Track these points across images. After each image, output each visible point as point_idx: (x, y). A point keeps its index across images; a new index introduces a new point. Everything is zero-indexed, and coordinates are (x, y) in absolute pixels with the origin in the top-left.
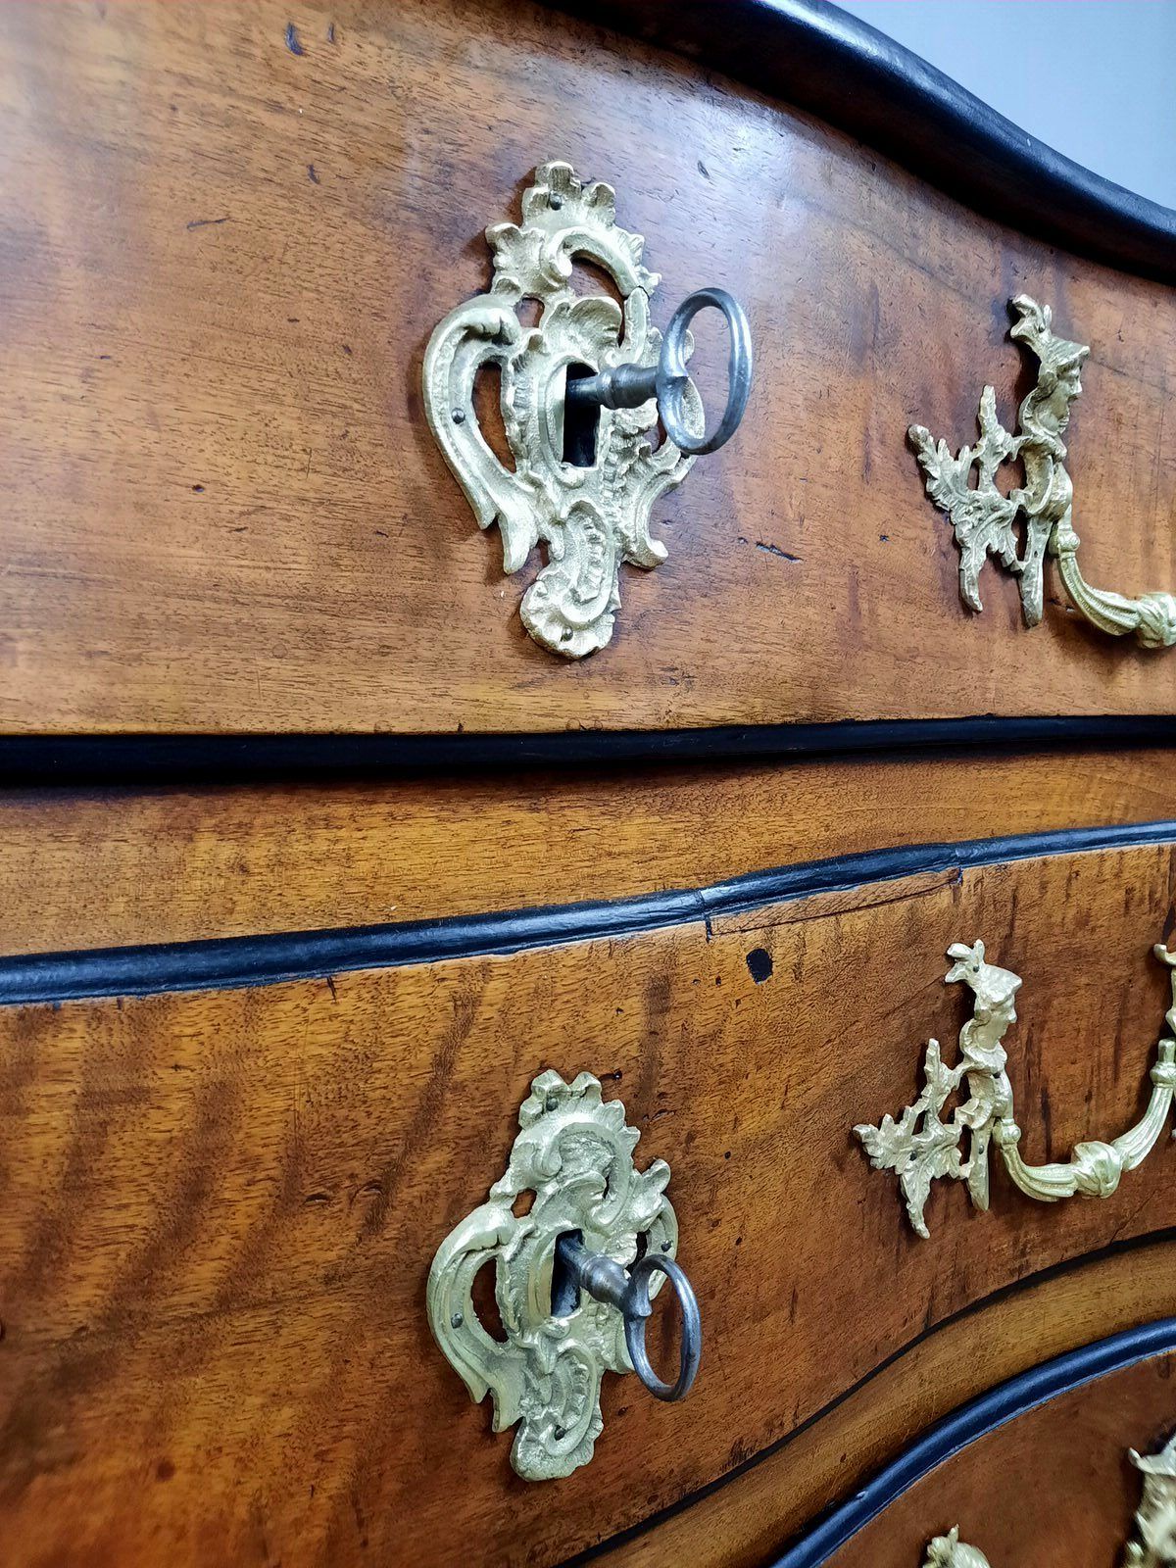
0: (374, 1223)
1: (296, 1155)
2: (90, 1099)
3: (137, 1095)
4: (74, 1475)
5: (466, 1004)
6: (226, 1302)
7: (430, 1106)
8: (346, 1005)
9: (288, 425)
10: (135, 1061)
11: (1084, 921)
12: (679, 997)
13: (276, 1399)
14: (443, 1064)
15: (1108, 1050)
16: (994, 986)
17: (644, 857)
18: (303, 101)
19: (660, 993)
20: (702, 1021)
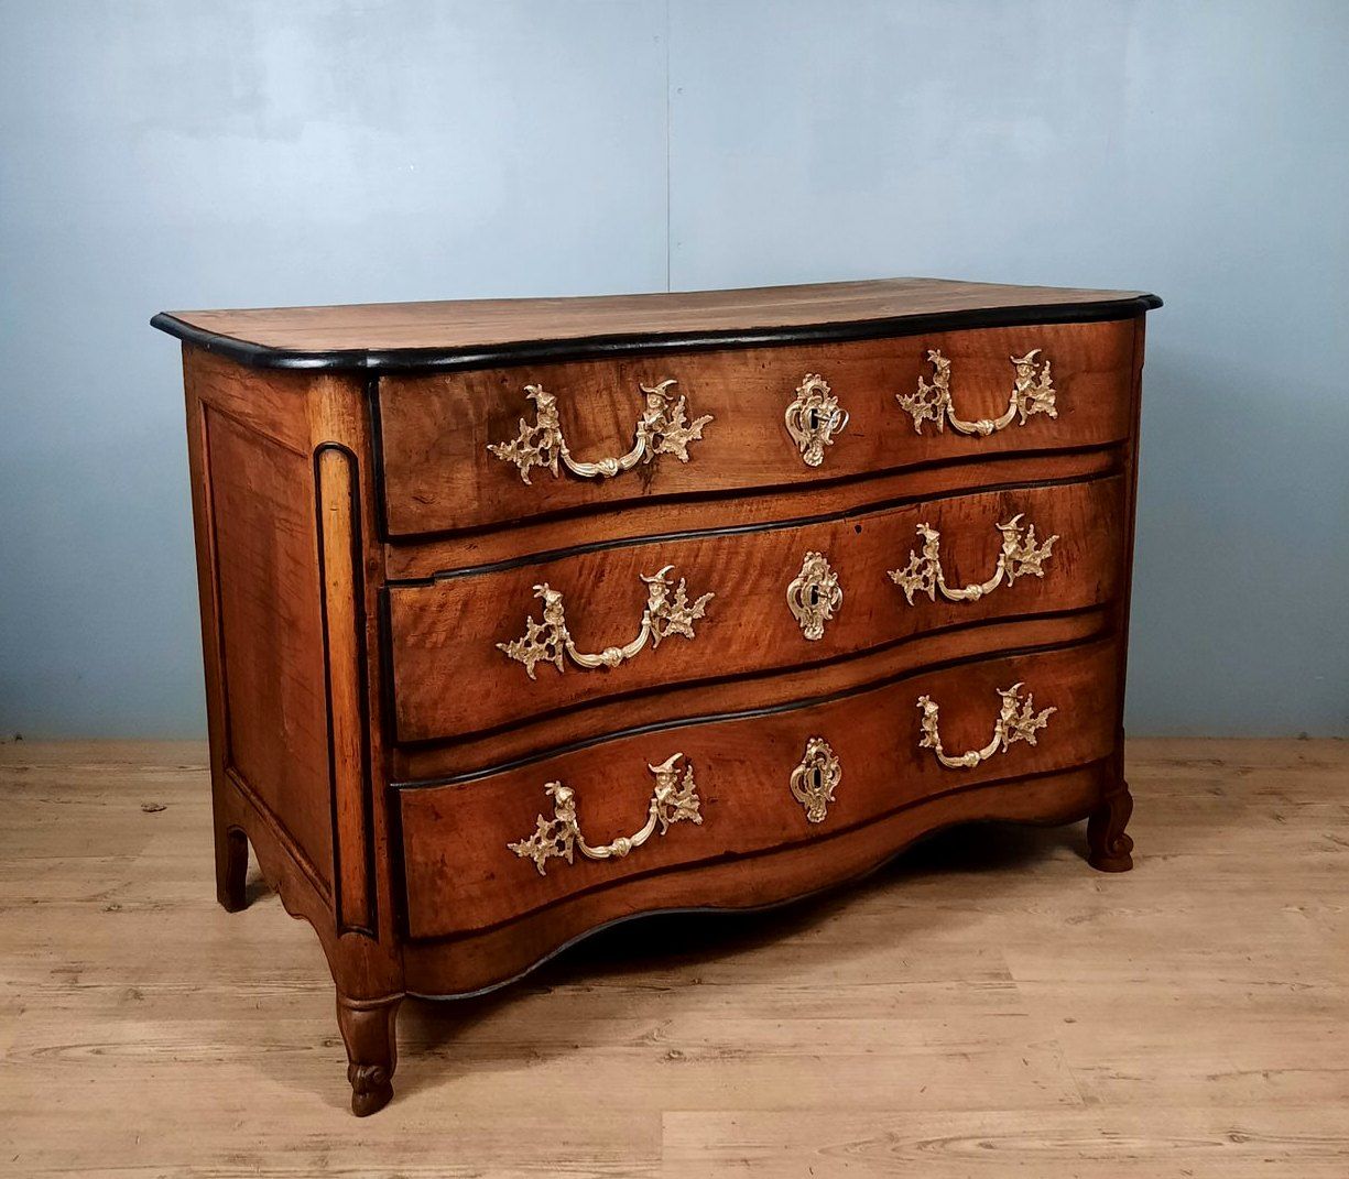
0: (777, 580)
1: (763, 566)
2: (729, 553)
3: (737, 553)
4: (725, 623)
5: (794, 537)
6: (751, 593)
7: (787, 558)
8: (771, 537)
9: (763, 431)
10: (736, 546)
11: (968, 516)
12: (838, 535)
13: (759, 614)
14: (789, 549)
15: (980, 557)
16: (932, 536)
17: (829, 505)
18: (765, 376)
19: (834, 535)
20: (844, 542)
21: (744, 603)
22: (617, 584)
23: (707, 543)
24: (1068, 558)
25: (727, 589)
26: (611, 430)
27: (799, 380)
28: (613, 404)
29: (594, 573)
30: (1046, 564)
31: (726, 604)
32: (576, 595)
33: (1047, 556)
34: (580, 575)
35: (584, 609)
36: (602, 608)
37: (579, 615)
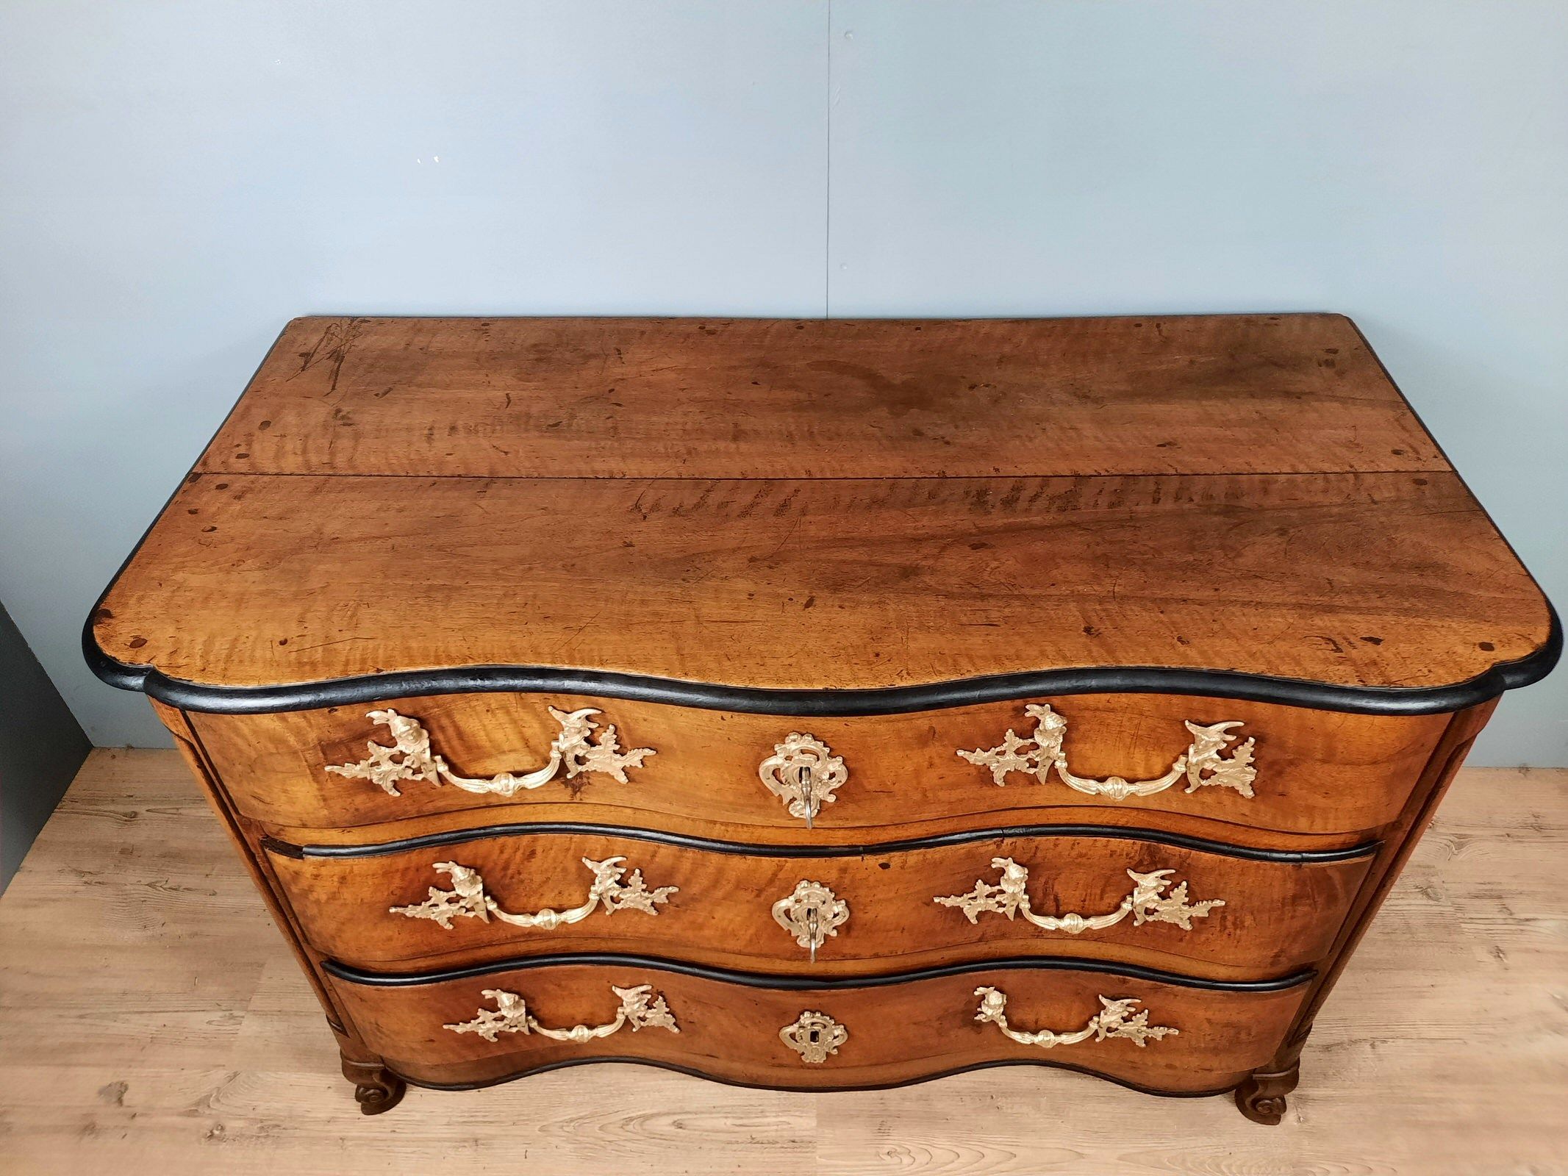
0: (759, 897)
1: (739, 881)
4: (694, 912)
5: (782, 866)
6: (725, 899)
7: (772, 881)
8: (749, 862)
9: (726, 776)
11: (1083, 855)
12: (850, 871)
13: (736, 915)
14: (775, 875)
17: (843, 838)
19: (843, 870)
20: (860, 876)
21: (718, 903)
22: (555, 862)
23: (665, 850)
24: (1234, 924)
25: (695, 889)
26: (518, 744)
27: (782, 737)
28: (514, 722)
29: (521, 851)
30: (1198, 922)
31: (694, 899)
32: (498, 868)
33: (1200, 915)
34: (502, 852)
35: (512, 877)
36: (538, 878)
37: (507, 881)
